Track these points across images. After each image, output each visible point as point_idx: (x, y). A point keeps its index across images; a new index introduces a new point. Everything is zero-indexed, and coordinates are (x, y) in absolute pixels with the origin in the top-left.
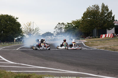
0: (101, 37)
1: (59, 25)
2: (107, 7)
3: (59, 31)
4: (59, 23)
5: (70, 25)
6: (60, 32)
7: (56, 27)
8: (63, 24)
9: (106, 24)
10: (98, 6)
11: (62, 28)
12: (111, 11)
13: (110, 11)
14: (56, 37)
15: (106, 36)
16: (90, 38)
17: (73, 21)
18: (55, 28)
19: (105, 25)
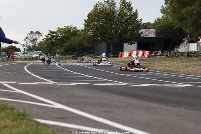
0: (120, 55)
1: (31, 34)
2: (129, 5)
3: (31, 44)
4: (32, 32)
5: (54, 34)
6: (32, 46)
7: (27, 38)
8: (38, 32)
9: (129, 34)
10: (114, 2)
11: (36, 39)
12: (136, 11)
13: (134, 11)
14: (27, 53)
15: (130, 55)
16: (94, 58)
17: (59, 28)
18: (25, 40)
19: (126, 36)
